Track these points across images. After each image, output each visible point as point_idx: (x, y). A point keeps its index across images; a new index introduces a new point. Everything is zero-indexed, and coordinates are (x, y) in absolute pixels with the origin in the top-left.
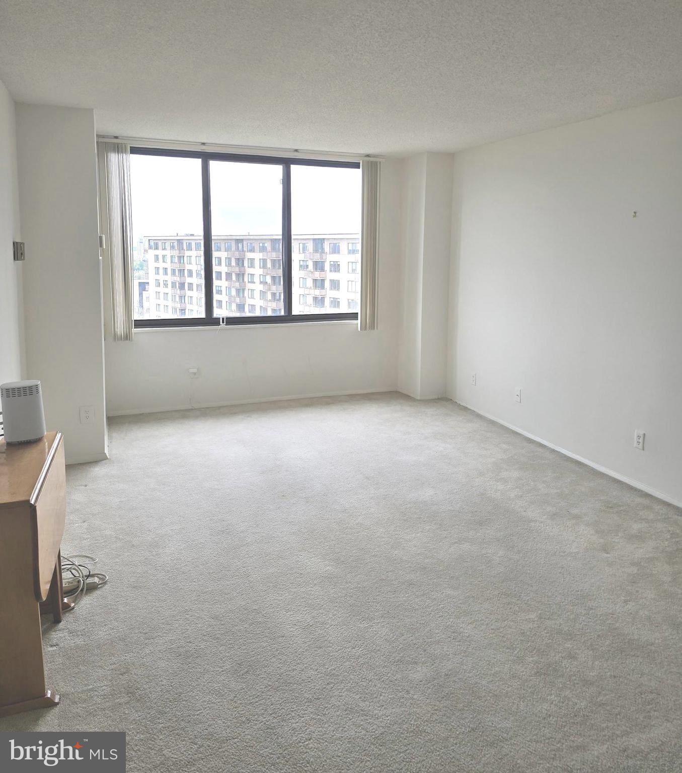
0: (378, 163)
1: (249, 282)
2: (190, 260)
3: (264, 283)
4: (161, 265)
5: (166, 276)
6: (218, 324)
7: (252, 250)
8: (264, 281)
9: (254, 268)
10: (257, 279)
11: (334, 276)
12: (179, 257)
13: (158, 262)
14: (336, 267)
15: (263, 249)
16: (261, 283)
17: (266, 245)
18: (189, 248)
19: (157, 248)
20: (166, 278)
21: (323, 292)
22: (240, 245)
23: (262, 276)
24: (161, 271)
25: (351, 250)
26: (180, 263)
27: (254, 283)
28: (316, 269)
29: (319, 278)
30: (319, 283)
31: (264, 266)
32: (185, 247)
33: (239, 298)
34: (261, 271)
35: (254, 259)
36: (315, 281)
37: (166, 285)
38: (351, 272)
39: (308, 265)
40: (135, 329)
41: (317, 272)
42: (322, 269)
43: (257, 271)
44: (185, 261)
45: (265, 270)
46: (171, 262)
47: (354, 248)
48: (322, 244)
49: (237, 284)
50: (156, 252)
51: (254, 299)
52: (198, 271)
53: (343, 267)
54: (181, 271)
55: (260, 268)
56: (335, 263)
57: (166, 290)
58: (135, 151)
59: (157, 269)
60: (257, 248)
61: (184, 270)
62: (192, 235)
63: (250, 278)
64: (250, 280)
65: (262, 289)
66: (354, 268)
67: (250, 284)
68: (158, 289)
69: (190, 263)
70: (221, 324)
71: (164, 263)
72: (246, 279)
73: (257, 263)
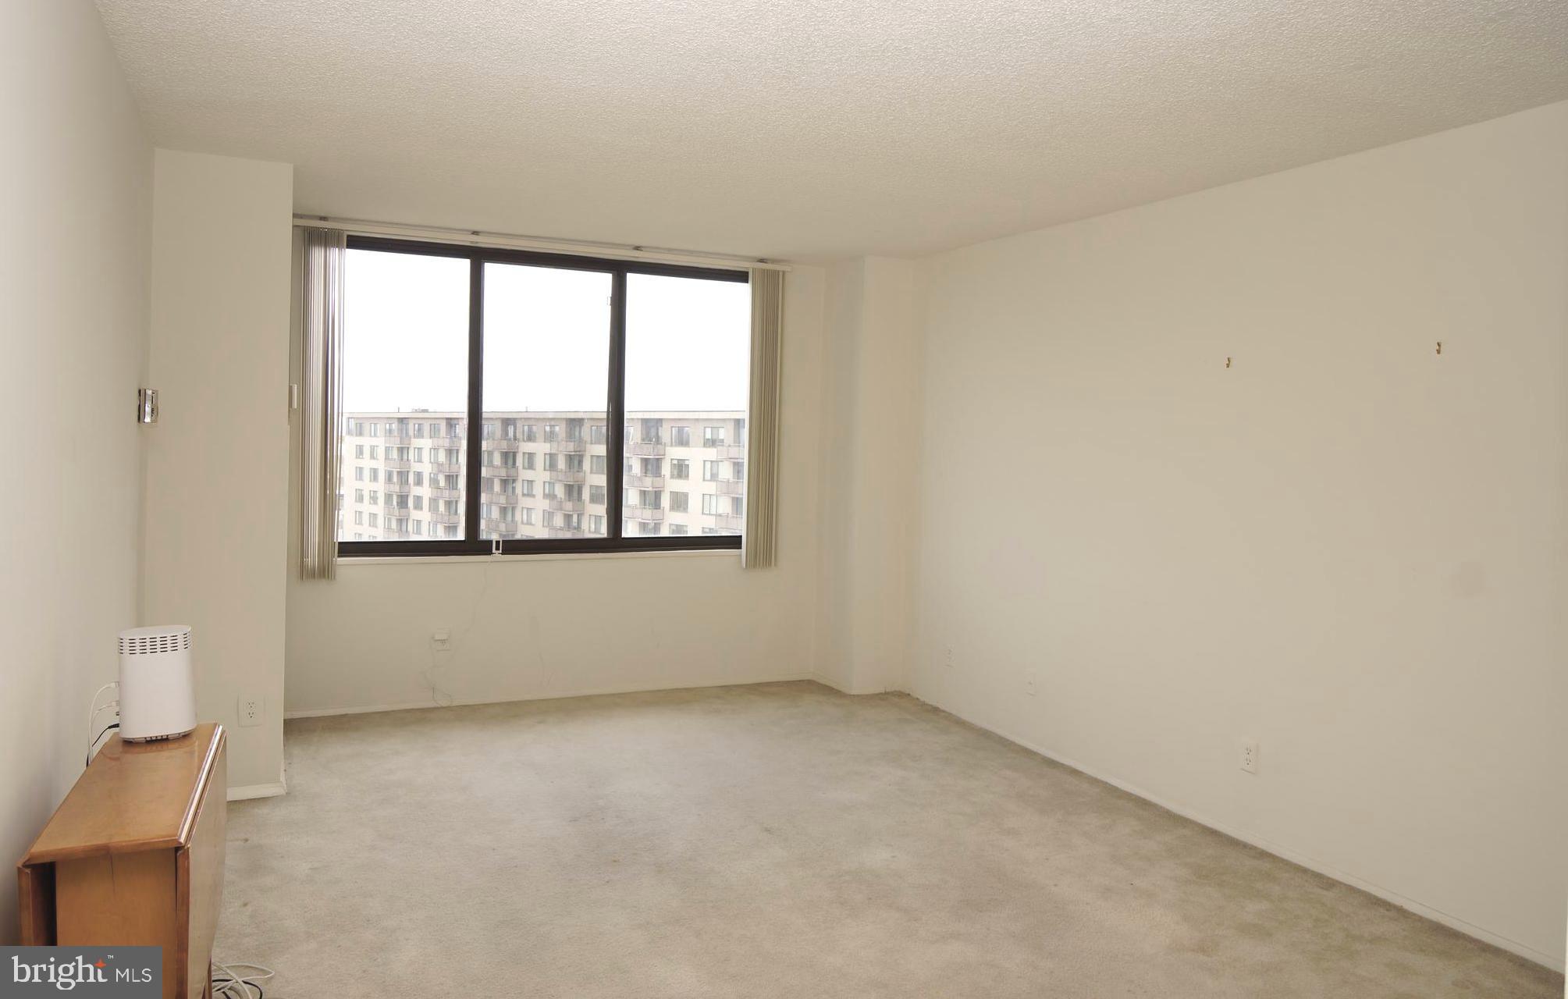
0: (781, 274)
1: (524, 495)
2: (420, 455)
3: (551, 496)
4: (367, 463)
5: (375, 484)
6: (489, 552)
7: (531, 438)
8: (551, 492)
9: (535, 470)
10: (538, 490)
11: (678, 485)
12: (401, 450)
13: (362, 458)
14: (681, 470)
15: (550, 437)
16: (545, 496)
17: (557, 429)
18: (420, 434)
19: (360, 434)
20: (374, 486)
21: (658, 514)
22: (511, 430)
23: (547, 485)
24: (366, 474)
25: (708, 439)
26: (402, 460)
27: (534, 496)
28: (646, 473)
29: (650, 489)
30: (651, 498)
31: (552, 465)
32: (411, 433)
33: (504, 525)
34: (546, 476)
35: (535, 453)
36: (643, 493)
37: (374, 499)
38: (709, 478)
39: (631, 466)
40: (339, 559)
41: (647, 478)
42: (657, 473)
43: (540, 475)
44: (411, 457)
45: (554, 473)
46: (386, 459)
47: (714, 437)
48: (658, 429)
49: (502, 500)
50: (359, 440)
51: (533, 525)
52: (432, 475)
53: (695, 470)
54: (403, 475)
55: (545, 470)
56: (681, 462)
57: (374, 509)
58: (357, 242)
59: (360, 470)
60: (540, 435)
61: (408, 472)
62: (425, 411)
63: (526, 487)
64: (525, 492)
65: (547, 508)
66: (715, 471)
67: (524, 499)
68: (359, 507)
69: (420, 461)
70: (494, 550)
71: (372, 461)
72: (519, 491)
73: (539, 462)
